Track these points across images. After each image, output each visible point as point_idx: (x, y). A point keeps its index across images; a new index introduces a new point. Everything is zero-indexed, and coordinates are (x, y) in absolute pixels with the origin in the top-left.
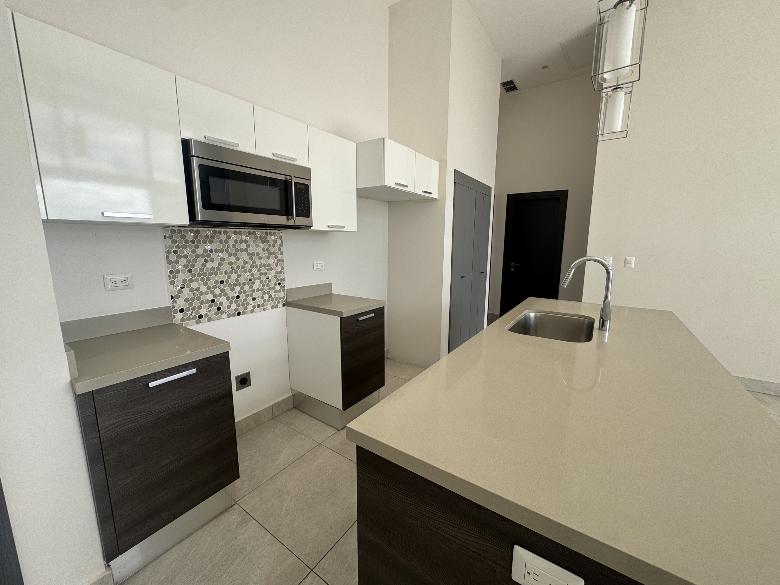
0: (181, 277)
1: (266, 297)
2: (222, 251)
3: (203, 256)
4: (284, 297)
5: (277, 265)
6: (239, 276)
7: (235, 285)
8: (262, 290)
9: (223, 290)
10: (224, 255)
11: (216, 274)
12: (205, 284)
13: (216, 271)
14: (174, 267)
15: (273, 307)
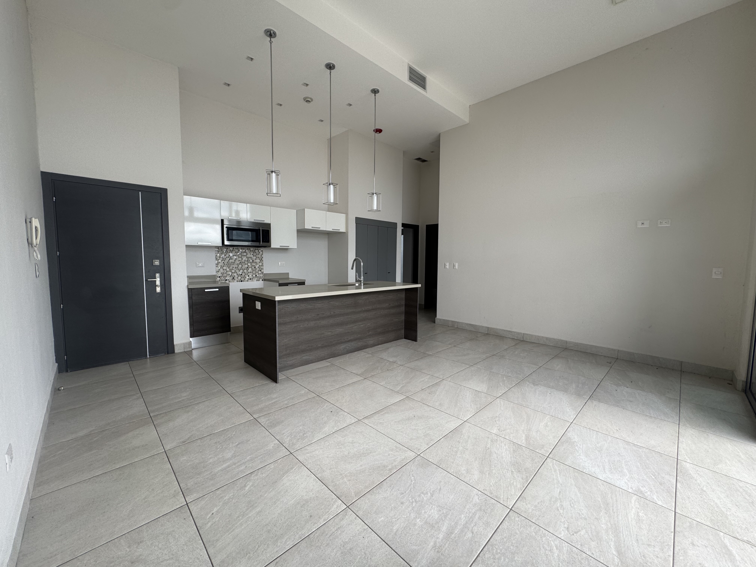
1: (254, 276)
3: (229, 257)
4: (262, 277)
5: (260, 262)
6: (242, 266)
7: (240, 269)
8: (252, 272)
9: (235, 271)
10: (237, 257)
11: (233, 264)
12: (229, 268)
14: (218, 261)
15: (257, 280)
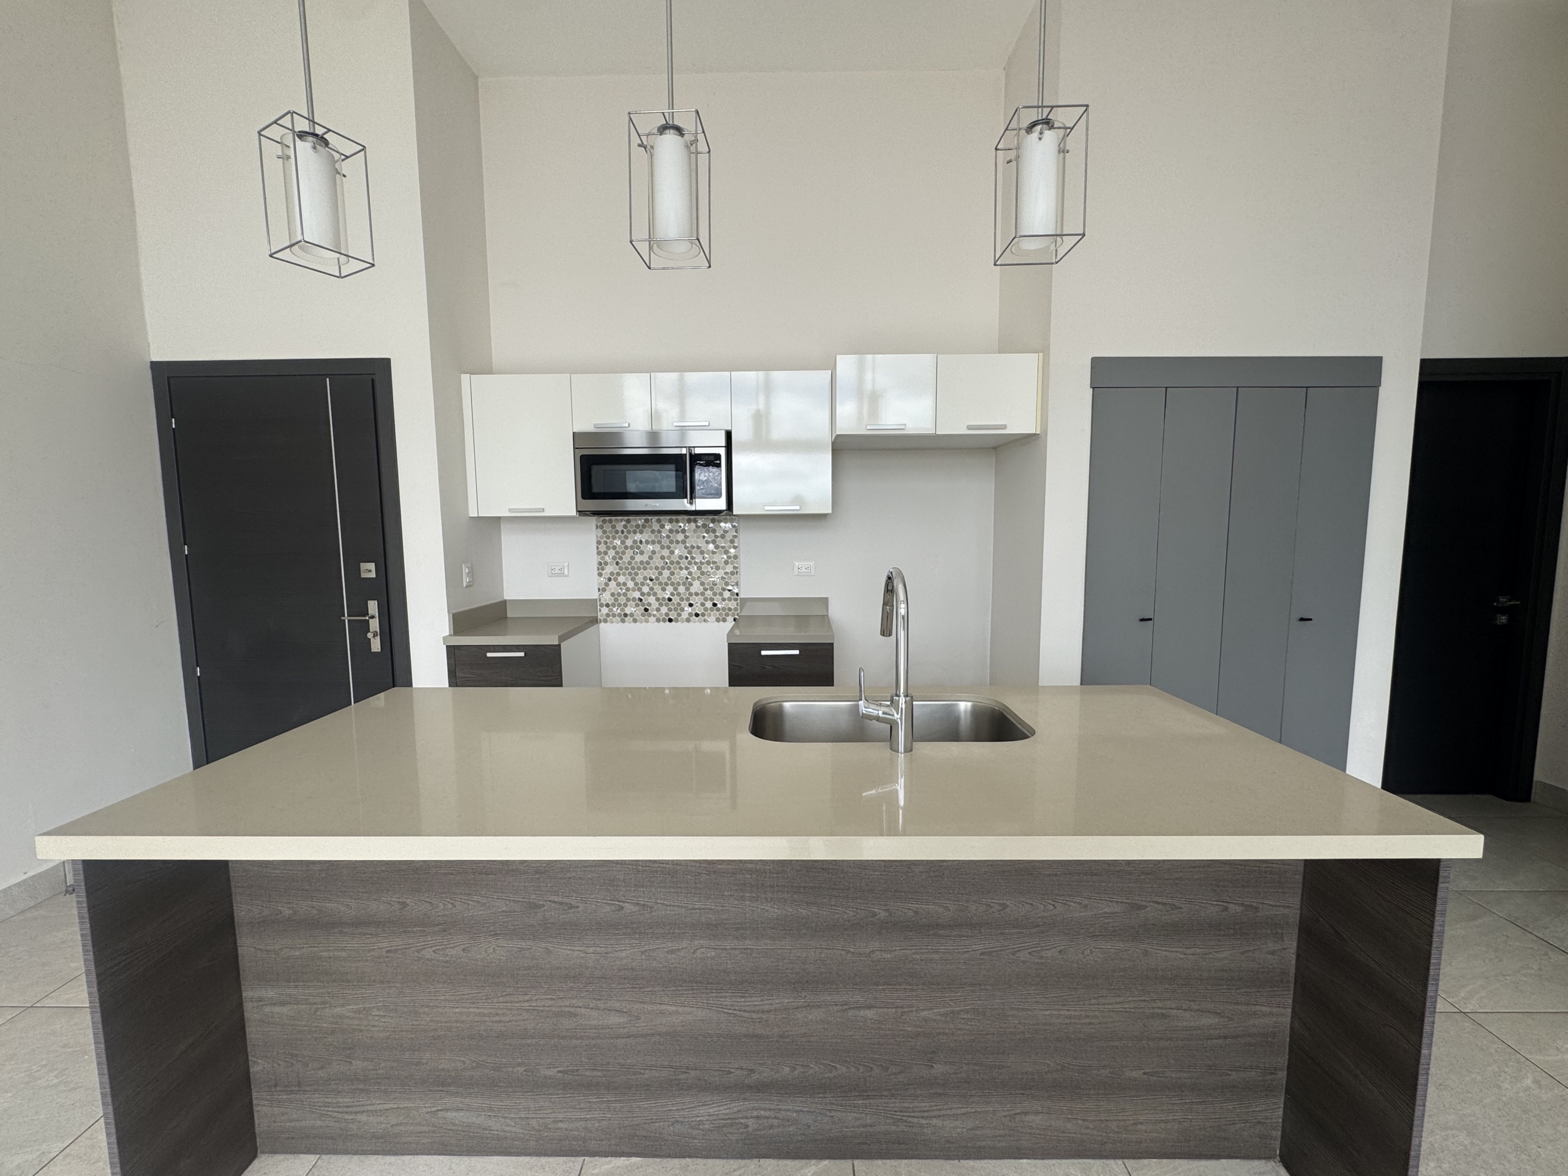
0: (609, 569)
2: (653, 543)
3: (632, 548)
4: (736, 609)
5: (726, 563)
7: (666, 584)
8: (703, 594)
9: (652, 589)
10: (657, 547)
11: (645, 569)
12: (633, 579)
13: (645, 565)
14: (603, 558)
15: (718, 620)
